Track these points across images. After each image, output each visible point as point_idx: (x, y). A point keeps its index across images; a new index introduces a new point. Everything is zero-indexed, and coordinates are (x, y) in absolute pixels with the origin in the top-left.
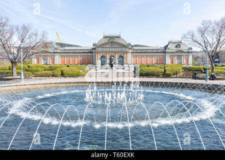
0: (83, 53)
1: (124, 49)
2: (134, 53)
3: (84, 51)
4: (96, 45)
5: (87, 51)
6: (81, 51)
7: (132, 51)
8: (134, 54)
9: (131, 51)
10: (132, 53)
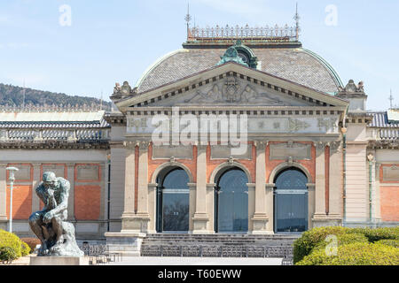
0: (46, 146)
1: (312, 124)
2: (384, 145)
3: (54, 136)
4: (132, 93)
5: (72, 138)
6: (39, 138)
7: (376, 137)
8: (386, 156)
9: (363, 136)
10: (373, 147)
